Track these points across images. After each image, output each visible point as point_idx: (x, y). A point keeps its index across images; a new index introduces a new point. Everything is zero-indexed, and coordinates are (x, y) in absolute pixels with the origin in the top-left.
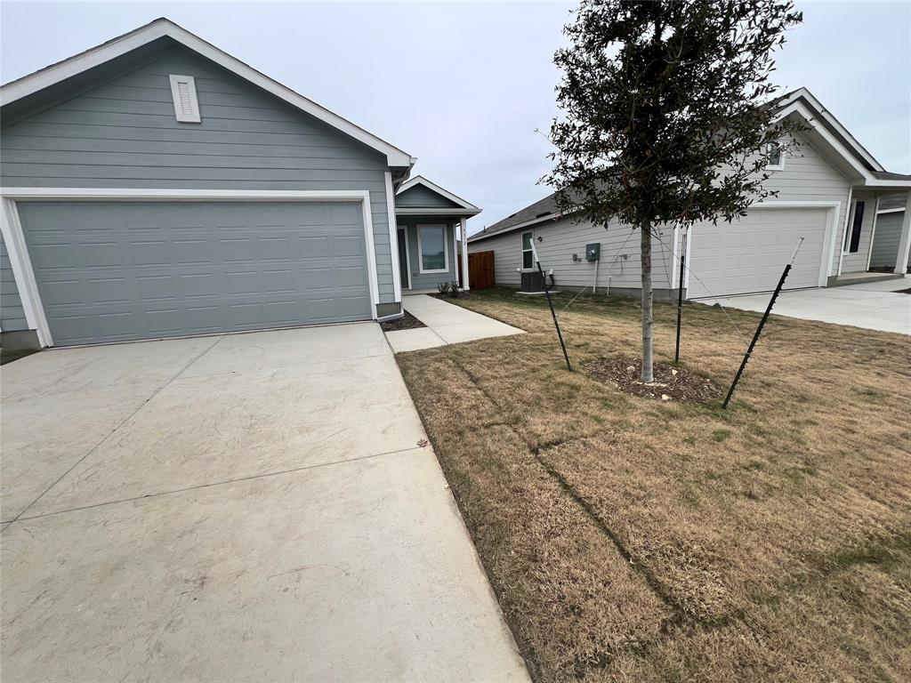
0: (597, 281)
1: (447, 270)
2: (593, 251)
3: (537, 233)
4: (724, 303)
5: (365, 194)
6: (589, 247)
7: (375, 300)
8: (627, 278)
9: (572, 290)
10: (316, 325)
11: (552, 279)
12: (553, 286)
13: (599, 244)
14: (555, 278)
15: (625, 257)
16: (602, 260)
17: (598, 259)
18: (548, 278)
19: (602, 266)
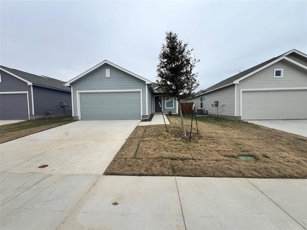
0: (217, 113)
1: (173, 108)
2: (216, 103)
3: (204, 97)
4: (249, 122)
5: (141, 90)
6: (215, 102)
7: (142, 115)
8: (224, 112)
9: (212, 115)
10: (128, 120)
11: (207, 112)
12: (207, 114)
13: (218, 101)
14: (208, 111)
15: (224, 105)
16: (219, 106)
17: (218, 106)
18: (205, 111)
19: (219, 108)
